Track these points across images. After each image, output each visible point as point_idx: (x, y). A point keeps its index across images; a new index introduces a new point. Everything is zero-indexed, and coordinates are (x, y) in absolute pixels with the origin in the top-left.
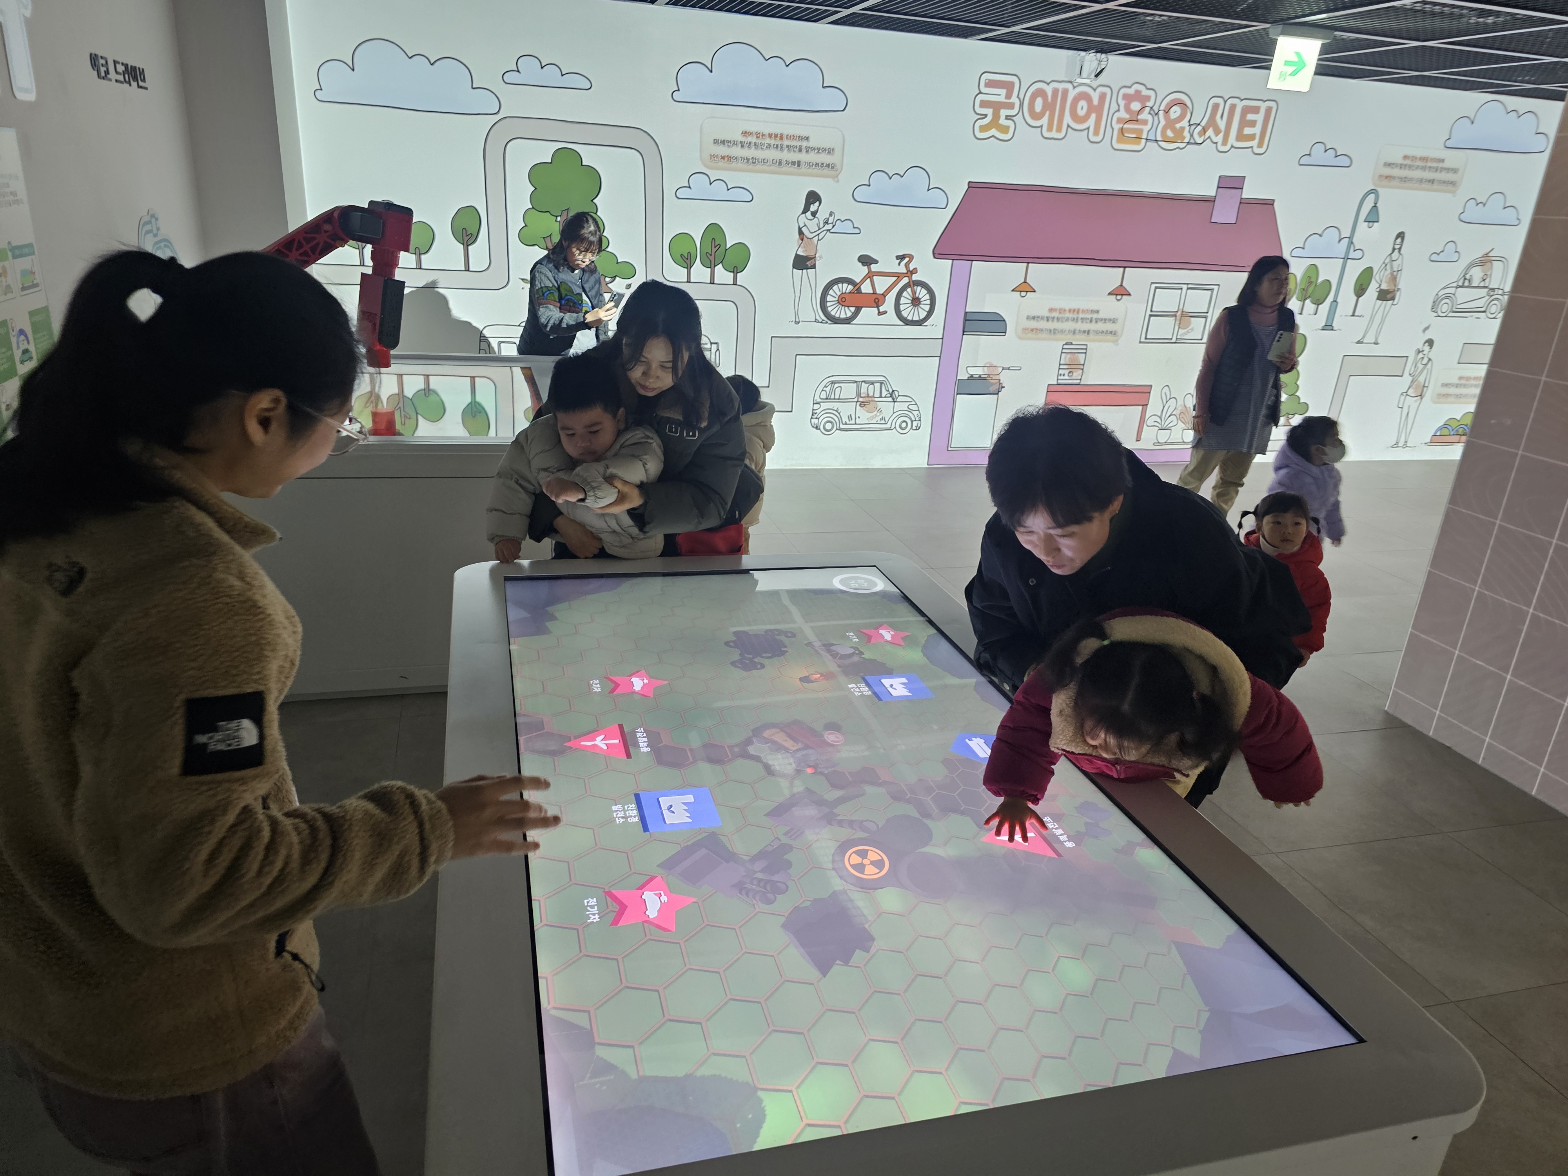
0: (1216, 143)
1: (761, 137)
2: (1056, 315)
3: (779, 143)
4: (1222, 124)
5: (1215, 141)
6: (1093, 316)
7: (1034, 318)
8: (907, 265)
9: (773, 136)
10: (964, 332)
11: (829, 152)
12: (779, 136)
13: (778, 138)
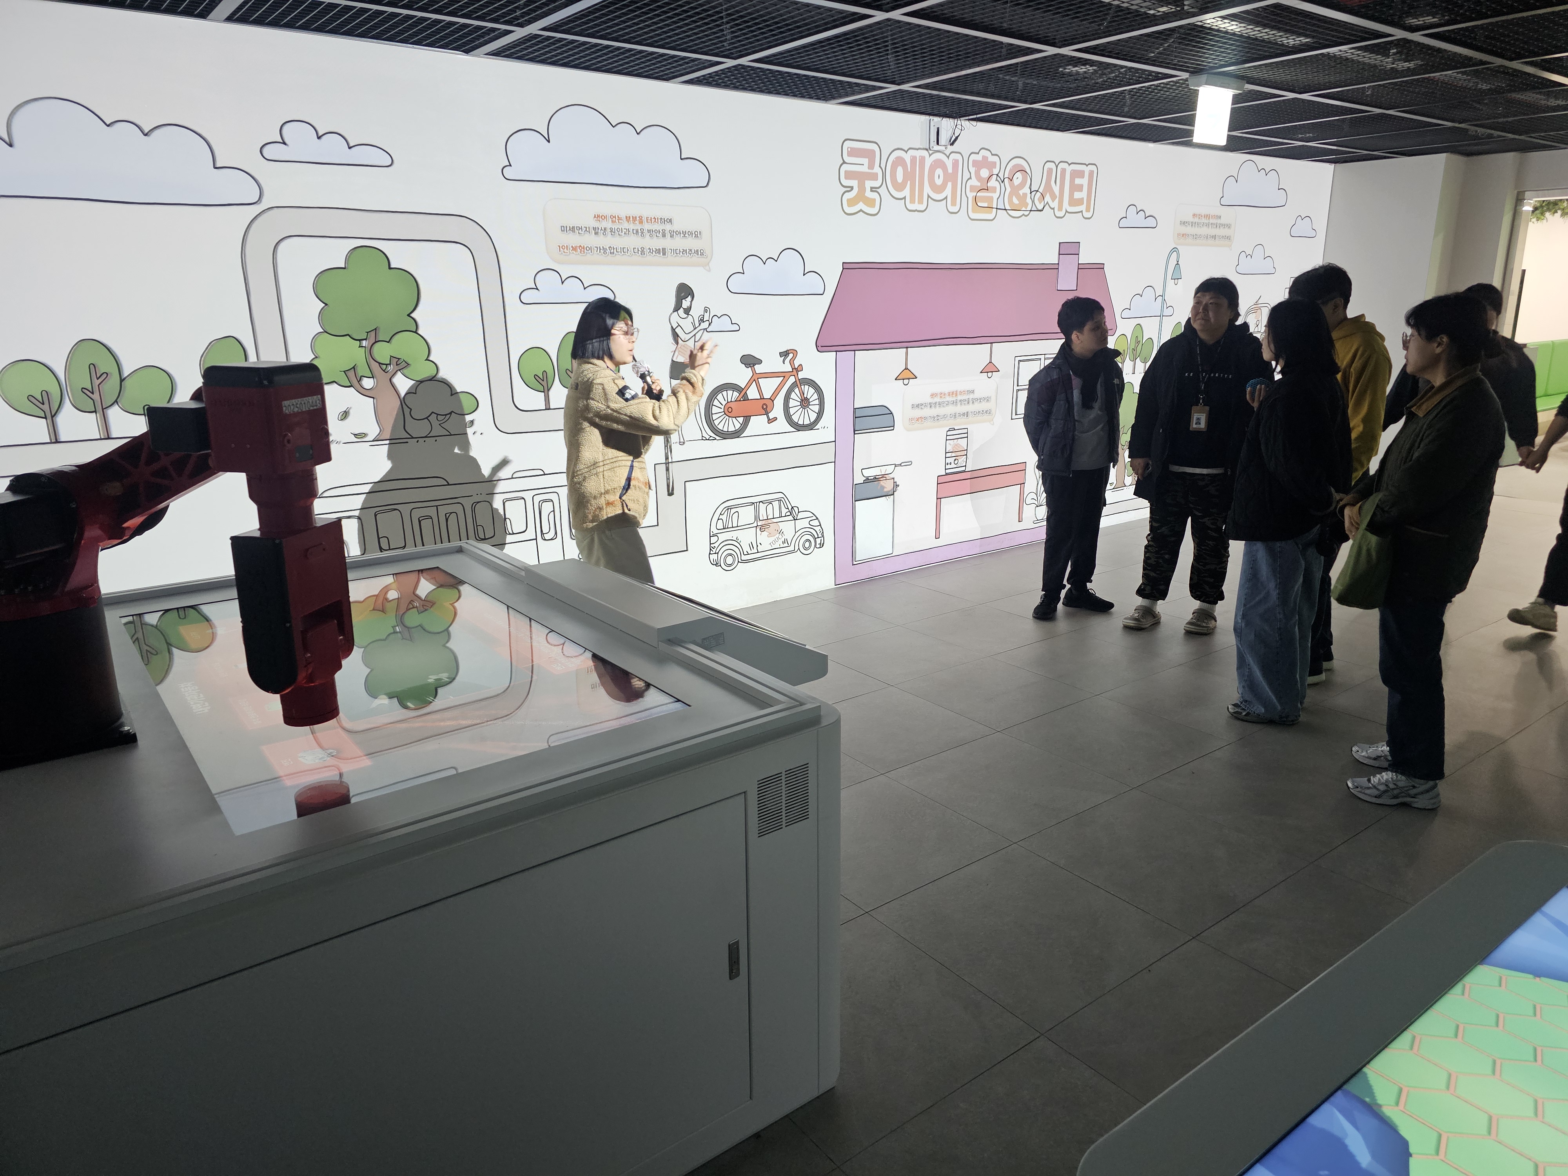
0: (1053, 209)
1: (617, 221)
2: (938, 400)
3: (639, 227)
4: (1056, 189)
5: (1052, 207)
6: (967, 397)
7: (918, 406)
8: (792, 362)
9: (631, 219)
10: (854, 431)
11: (696, 236)
12: (638, 219)
13: (637, 222)
